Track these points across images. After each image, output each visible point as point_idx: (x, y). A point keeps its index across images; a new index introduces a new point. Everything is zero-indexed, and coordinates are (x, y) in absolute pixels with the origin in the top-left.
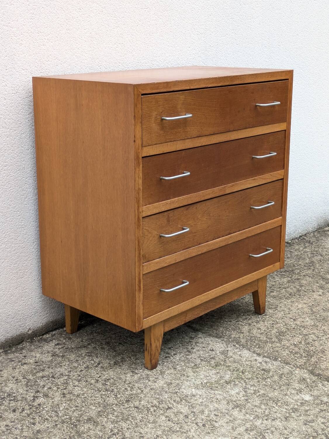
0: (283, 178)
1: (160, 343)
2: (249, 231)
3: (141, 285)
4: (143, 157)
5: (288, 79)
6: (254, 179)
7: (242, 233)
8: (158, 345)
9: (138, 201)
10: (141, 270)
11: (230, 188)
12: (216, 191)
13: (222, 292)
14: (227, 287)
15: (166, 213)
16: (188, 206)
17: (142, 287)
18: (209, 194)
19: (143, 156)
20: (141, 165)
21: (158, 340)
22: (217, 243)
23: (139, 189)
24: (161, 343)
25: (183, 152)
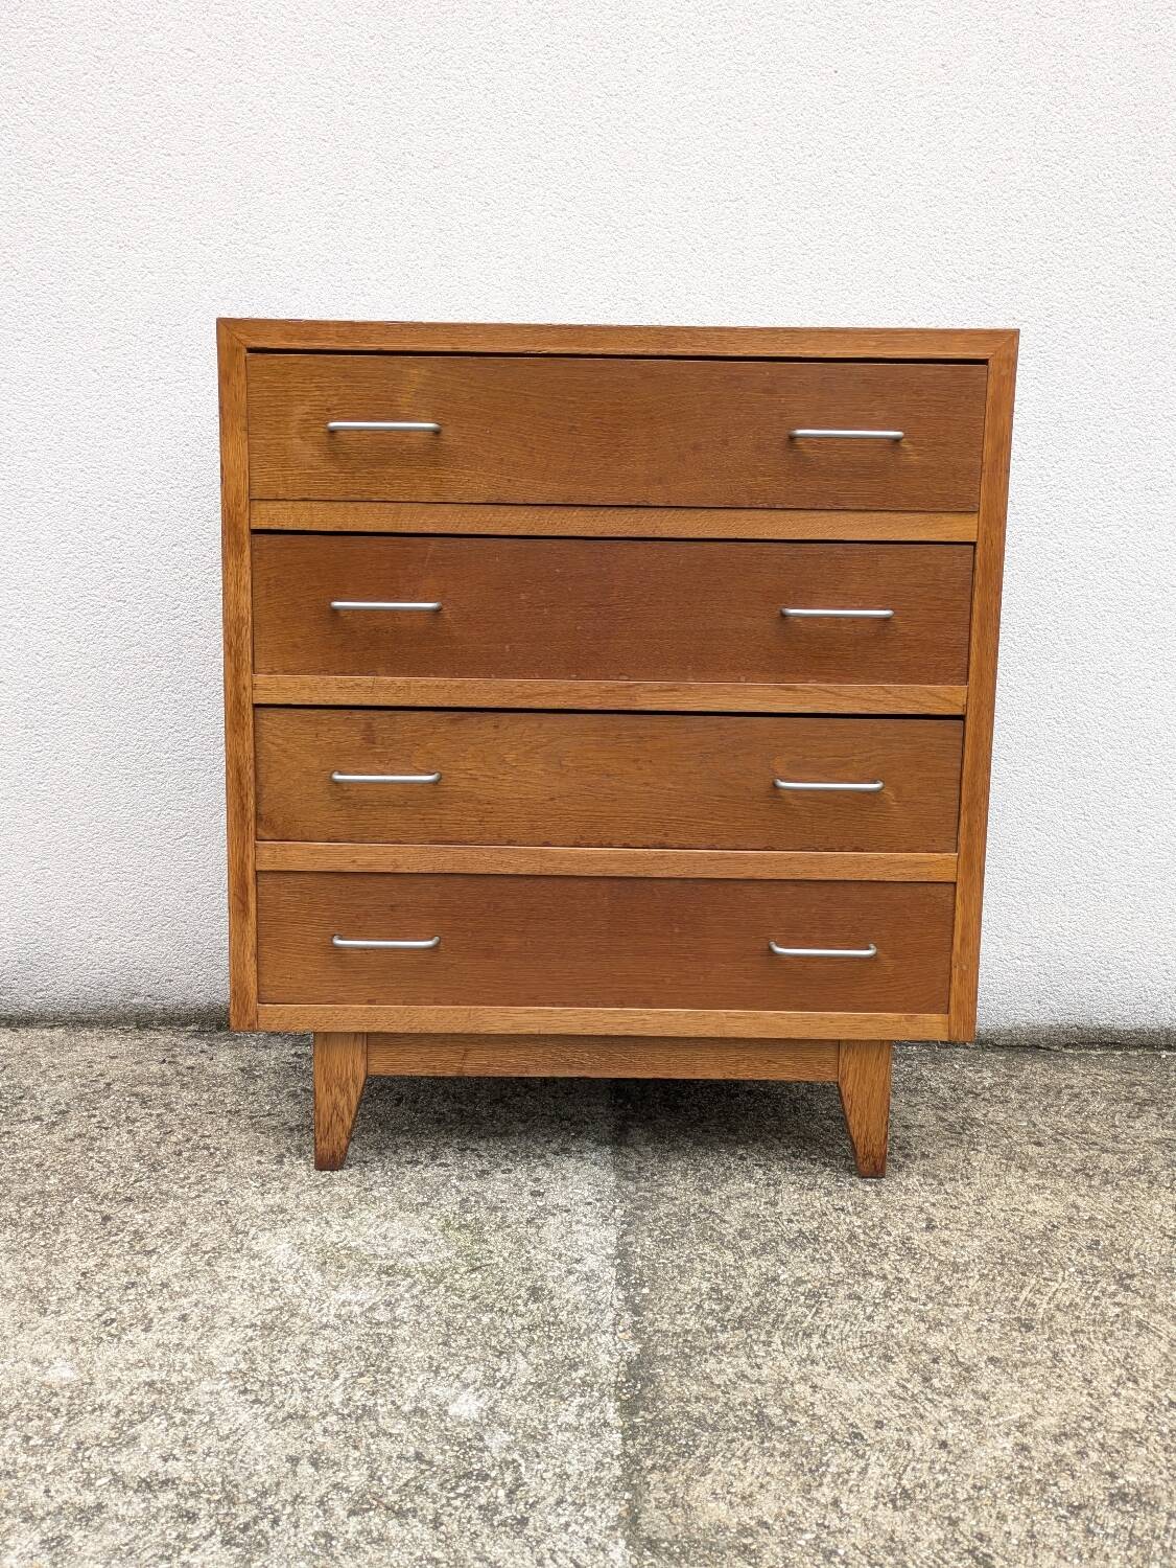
0: (959, 712)
1: (349, 1099)
2: (761, 861)
3: (250, 899)
4: (255, 532)
5: (984, 362)
6: (788, 689)
7: (722, 858)
8: (341, 1104)
9: (235, 651)
10: (248, 856)
11: (651, 695)
12: (588, 691)
13: (621, 1027)
14: (647, 1018)
15: (358, 714)
16: (457, 714)
17: (252, 906)
18: (554, 694)
19: (253, 527)
20: (247, 553)
21: (344, 1090)
22: (591, 860)
23: (240, 619)
24: (354, 1103)
25: (434, 542)
